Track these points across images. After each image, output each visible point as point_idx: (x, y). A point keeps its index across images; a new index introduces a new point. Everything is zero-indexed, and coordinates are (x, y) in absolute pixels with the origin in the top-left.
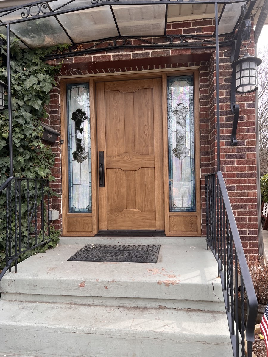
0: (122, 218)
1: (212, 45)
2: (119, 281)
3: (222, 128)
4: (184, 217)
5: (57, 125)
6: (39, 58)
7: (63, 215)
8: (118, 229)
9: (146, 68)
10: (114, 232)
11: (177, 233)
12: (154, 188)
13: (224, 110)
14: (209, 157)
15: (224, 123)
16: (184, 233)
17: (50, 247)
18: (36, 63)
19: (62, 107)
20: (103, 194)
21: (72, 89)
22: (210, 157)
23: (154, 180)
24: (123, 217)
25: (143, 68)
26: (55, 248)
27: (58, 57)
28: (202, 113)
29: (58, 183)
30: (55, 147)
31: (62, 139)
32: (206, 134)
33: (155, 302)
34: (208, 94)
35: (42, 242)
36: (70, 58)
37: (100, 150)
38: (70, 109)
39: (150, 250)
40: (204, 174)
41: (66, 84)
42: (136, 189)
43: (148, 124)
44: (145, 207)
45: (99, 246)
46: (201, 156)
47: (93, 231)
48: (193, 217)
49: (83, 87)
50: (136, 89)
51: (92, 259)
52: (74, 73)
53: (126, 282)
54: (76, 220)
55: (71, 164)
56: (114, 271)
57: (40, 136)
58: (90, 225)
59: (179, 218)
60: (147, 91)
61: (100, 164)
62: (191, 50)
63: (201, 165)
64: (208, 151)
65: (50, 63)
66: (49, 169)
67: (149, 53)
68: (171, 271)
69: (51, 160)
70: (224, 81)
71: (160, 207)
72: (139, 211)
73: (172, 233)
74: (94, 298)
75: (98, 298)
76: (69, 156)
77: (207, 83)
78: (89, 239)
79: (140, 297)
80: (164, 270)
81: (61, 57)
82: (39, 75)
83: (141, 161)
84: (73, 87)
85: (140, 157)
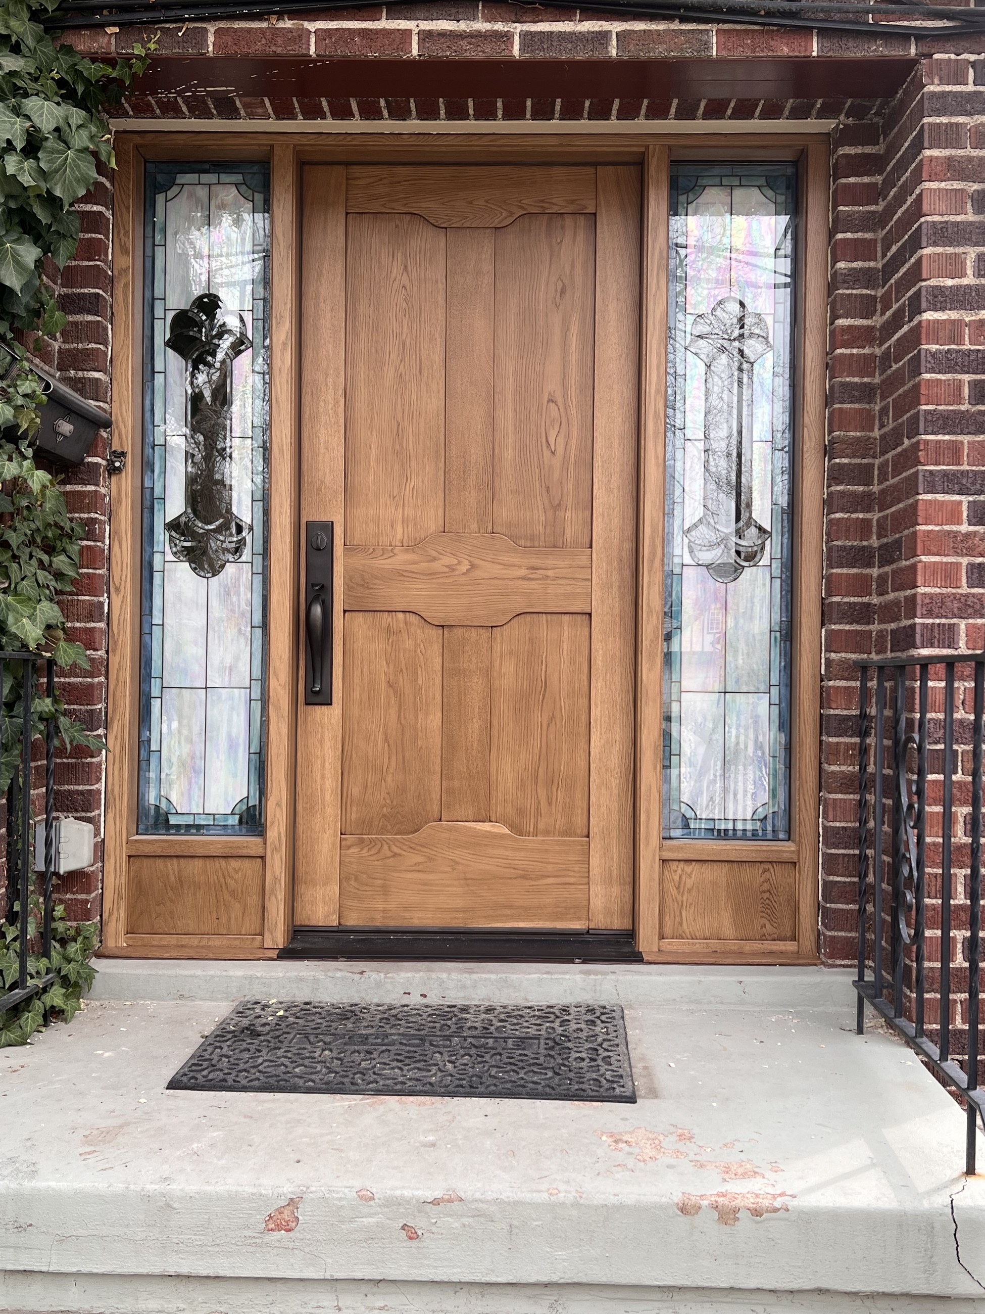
0: (419, 864)
1: (917, 23)
2: (478, 1195)
3: (954, 433)
4: (735, 865)
5: (96, 375)
6: (26, 15)
7: (110, 845)
8: (392, 924)
9: (572, 112)
10: (373, 936)
11: (699, 946)
12: (584, 718)
13: (967, 346)
14: (867, 571)
15: (963, 408)
16: (735, 948)
17: (53, 1015)
18: (14, 39)
19: (123, 281)
20: (321, 741)
21: (175, 190)
22: (875, 572)
23: (585, 678)
24: (420, 859)
25: (558, 108)
26: (73, 1016)
27: (127, 17)
28: (842, 354)
29: (92, 677)
30: (79, 488)
31: (116, 446)
32: (858, 461)
33: (657, 1304)
34: (872, 264)
35: (13, 986)
36: (192, 25)
37: (311, 514)
38: (158, 293)
39: (583, 1035)
40: (843, 655)
41: (145, 162)
42: (495, 723)
43: (565, 396)
44: (538, 813)
45: (307, 1009)
46: (830, 566)
47: (267, 934)
48: (777, 868)
49: (236, 185)
50: (512, 214)
51: (300, 1082)
52: (199, 109)
53: (516, 1204)
54: (179, 871)
55: (157, 578)
56: (433, 1145)
57: (25, 426)
58: (253, 900)
59: (709, 873)
60: (563, 227)
61: (313, 585)
62: (815, 39)
63: (826, 614)
64: (865, 543)
65: (84, 43)
66: (51, 600)
67: (604, 36)
68: (725, 1145)
69: (63, 557)
70: (969, 206)
71: (615, 817)
72: (506, 831)
73: (670, 945)
74: (339, 1286)
75: (365, 1288)
76: (146, 536)
77: (873, 208)
78: (250, 973)
79: (584, 1280)
80: (690, 1138)
81: (145, 16)
82: (32, 104)
83: (523, 578)
84: (182, 179)
85: (516, 561)
